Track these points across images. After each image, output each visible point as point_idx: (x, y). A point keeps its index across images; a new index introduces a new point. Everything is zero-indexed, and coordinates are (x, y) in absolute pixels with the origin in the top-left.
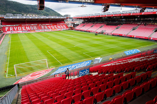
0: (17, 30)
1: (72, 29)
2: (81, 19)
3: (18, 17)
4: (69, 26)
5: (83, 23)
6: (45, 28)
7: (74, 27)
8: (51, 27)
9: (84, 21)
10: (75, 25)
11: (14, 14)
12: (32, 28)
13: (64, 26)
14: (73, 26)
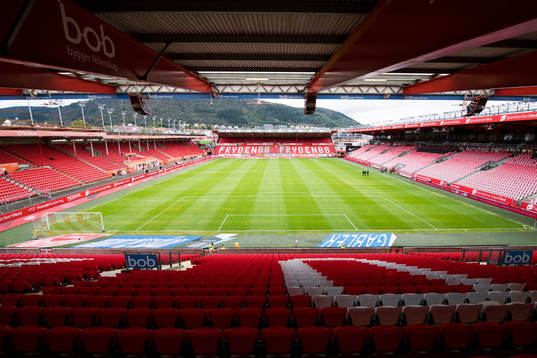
0: (236, 152)
1: (342, 155)
2: (368, 133)
3: (282, 130)
4: (338, 149)
5: (371, 142)
6: (284, 152)
7: (347, 151)
8: (297, 151)
9: (375, 139)
10: (350, 147)
11: (274, 124)
12: (261, 149)
13: (327, 149)
14: (344, 149)
